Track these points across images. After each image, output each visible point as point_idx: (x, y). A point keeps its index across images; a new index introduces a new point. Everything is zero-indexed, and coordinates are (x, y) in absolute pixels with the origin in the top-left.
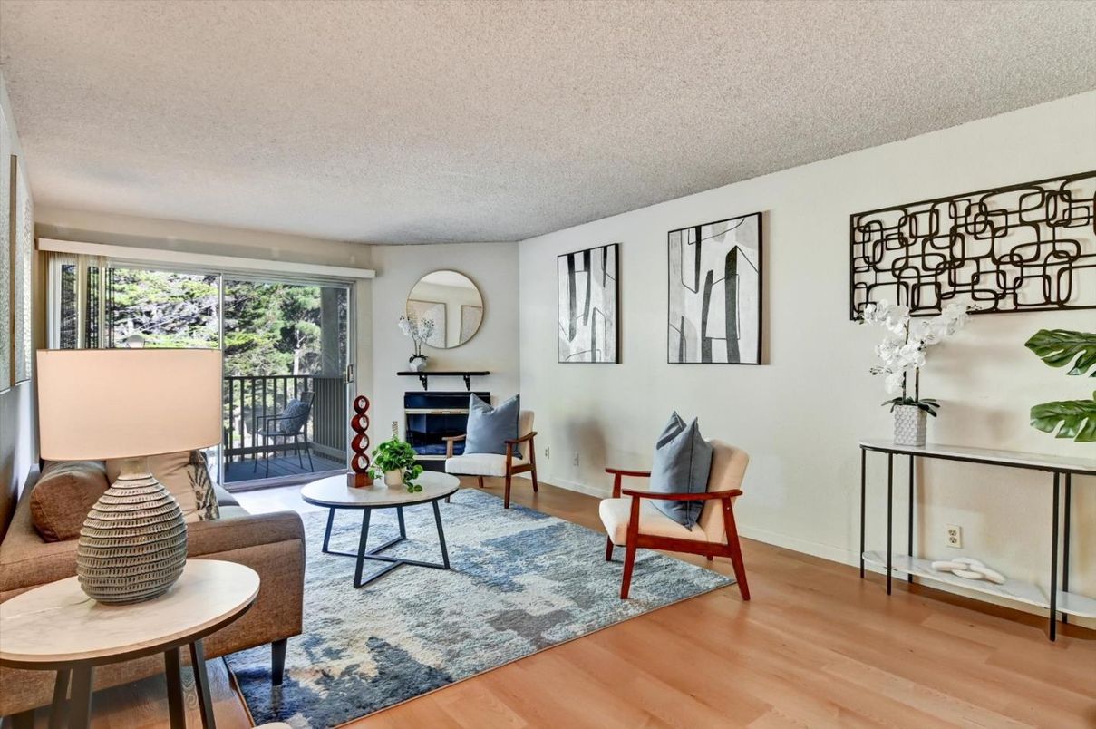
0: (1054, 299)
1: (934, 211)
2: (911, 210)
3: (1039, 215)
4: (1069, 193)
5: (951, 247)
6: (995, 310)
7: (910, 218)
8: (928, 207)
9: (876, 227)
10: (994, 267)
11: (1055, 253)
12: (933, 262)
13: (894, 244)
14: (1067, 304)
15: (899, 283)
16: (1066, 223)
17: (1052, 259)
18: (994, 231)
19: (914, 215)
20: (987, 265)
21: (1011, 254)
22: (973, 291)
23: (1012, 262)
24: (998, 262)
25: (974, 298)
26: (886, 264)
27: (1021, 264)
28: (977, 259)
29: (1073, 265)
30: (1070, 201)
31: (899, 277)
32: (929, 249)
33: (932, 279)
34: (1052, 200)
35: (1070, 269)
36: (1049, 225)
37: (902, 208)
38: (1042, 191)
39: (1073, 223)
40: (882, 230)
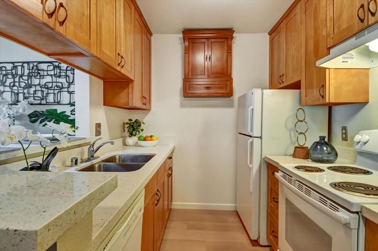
0: (56, 101)
1: (23, 66)
2: (16, 64)
3: (52, 73)
4: (60, 67)
5: (28, 80)
6: (40, 104)
7: (15, 67)
8: (21, 64)
9: (4, 69)
10: (40, 89)
11: (57, 86)
12: (23, 85)
13: (10, 76)
14: (60, 103)
15: (12, 92)
16: (60, 76)
17: (56, 88)
18: (40, 76)
19: (16, 66)
20: (38, 88)
21: (45, 85)
22: (34, 97)
23: (45, 88)
24: (41, 87)
25: (34, 99)
26: (7, 84)
27: (48, 88)
28: (35, 85)
29: (61, 90)
30: (60, 70)
31: (12, 89)
32: (21, 80)
33: (22, 91)
34: (56, 68)
35: (61, 92)
36: (55, 77)
37: (13, 63)
38: (53, 65)
39: (61, 77)
40: (6, 70)
